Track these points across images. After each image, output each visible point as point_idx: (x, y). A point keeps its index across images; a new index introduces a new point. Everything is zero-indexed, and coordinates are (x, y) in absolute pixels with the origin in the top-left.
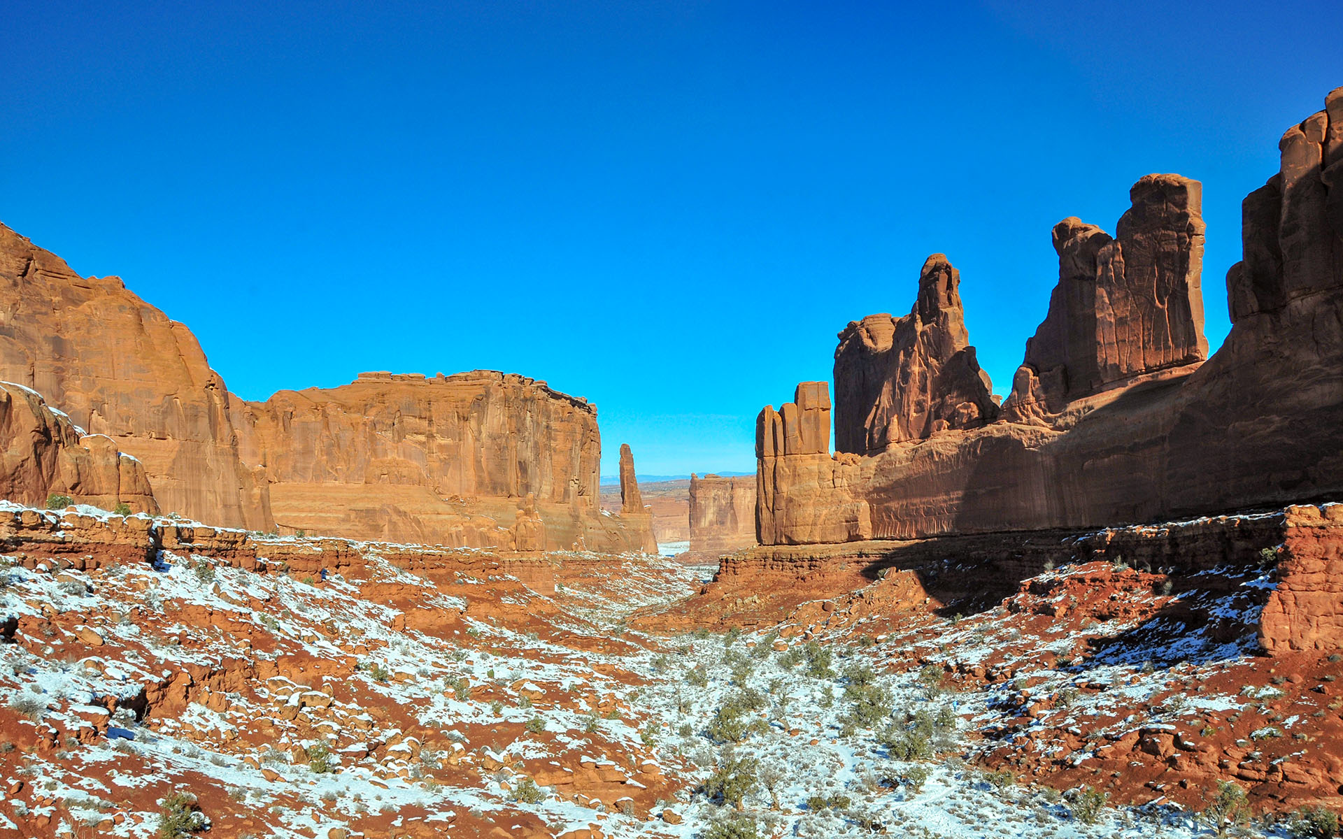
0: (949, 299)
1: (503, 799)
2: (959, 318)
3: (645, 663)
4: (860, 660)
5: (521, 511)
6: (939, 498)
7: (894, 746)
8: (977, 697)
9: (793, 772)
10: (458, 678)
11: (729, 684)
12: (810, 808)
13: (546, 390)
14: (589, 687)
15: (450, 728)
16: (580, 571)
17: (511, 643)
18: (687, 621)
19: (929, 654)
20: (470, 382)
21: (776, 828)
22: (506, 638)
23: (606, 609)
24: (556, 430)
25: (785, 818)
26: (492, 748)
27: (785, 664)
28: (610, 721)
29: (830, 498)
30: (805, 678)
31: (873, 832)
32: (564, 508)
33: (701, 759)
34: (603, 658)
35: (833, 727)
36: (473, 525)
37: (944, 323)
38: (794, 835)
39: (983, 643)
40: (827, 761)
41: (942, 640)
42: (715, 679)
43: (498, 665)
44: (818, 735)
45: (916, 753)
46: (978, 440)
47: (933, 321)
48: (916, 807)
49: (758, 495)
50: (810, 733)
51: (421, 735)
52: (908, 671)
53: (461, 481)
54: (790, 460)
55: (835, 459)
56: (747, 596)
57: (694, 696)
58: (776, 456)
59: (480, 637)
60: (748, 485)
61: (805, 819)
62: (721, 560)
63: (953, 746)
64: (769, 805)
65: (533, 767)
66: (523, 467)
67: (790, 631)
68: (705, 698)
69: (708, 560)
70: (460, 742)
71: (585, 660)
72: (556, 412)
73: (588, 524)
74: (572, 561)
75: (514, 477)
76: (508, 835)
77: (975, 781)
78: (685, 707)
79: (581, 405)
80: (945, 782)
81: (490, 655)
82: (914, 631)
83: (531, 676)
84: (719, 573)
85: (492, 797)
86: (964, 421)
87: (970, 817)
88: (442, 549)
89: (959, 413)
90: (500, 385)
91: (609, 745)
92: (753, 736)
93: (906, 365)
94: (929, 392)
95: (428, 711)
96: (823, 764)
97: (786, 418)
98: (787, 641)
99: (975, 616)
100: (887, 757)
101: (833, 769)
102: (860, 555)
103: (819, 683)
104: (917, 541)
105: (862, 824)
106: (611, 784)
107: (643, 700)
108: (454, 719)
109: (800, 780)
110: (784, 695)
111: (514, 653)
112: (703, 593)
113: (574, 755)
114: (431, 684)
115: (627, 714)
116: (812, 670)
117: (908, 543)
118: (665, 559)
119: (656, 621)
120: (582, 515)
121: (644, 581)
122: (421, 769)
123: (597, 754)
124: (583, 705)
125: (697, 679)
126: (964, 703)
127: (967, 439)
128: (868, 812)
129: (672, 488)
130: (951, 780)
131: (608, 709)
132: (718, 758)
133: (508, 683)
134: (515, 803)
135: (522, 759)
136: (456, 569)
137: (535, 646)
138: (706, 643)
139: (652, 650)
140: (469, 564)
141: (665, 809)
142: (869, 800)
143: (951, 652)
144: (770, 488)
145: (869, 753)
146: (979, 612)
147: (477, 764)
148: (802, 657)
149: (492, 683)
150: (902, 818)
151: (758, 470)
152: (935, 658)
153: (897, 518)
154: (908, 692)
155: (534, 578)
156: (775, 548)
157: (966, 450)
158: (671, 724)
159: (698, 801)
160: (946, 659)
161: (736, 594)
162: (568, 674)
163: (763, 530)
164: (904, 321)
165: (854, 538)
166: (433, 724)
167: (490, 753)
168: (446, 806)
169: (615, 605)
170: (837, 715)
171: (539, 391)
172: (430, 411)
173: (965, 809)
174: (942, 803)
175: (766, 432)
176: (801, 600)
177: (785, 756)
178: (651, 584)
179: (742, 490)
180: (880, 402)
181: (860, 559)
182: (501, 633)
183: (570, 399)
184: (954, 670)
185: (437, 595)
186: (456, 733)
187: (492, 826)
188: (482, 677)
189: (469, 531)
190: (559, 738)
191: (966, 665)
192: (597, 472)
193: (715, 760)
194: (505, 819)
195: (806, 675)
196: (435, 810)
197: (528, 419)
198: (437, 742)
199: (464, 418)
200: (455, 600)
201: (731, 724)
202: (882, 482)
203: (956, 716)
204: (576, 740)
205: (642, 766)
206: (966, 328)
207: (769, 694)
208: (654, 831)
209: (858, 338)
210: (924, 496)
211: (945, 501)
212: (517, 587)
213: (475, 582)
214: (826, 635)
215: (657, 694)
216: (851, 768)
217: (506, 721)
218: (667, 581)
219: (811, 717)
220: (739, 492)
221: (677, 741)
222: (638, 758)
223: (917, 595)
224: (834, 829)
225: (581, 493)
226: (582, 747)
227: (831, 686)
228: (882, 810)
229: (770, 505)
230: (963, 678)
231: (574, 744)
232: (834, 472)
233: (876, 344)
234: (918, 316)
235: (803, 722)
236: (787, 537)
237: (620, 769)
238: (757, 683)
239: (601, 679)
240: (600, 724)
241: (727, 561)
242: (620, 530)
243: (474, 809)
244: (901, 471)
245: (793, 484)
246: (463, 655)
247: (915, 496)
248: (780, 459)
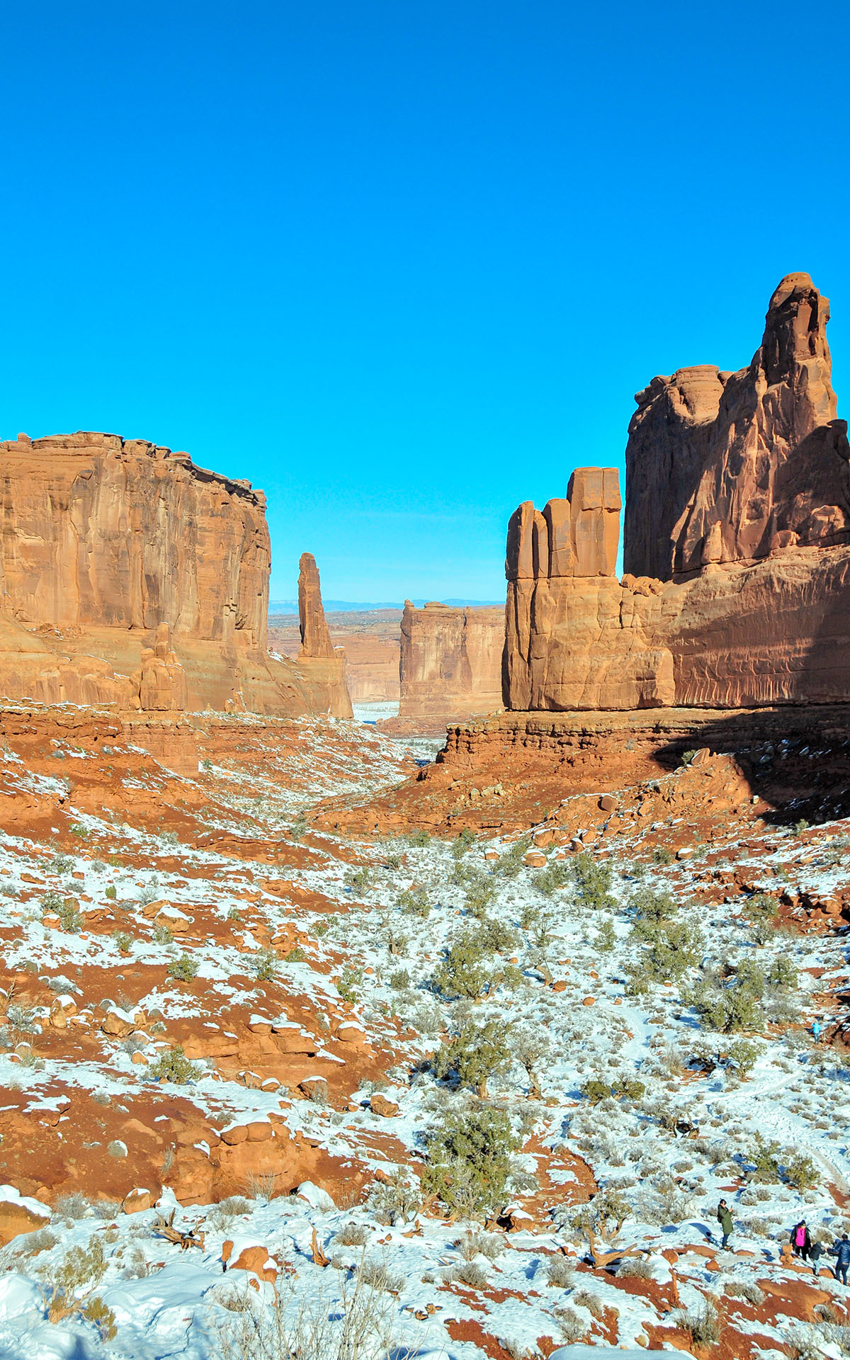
0: (812, 345)
1: (137, 1078)
2: (825, 375)
3: (336, 880)
4: (654, 884)
5: (150, 651)
6: (777, 648)
7: (707, 1011)
8: (829, 943)
9: (559, 1043)
10: (62, 898)
11: (461, 913)
12: (586, 1097)
13: (189, 467)
14: (258, 913)
15: (54, 973)
16: (236, 743)
17: (137, 847)
18: (396, 819)
19: (757, 878)
20: (71, 451)
21: (537, 1125)
22: (130, 840)
23: (275, 799)
24: (204, 529)
25: (549, 1110)
26: (117, 1002)
27: (544, 886)
28: (291, 964)
29: (614, 644)
30: (574, 908)
31: (680, 1135)
32: (213, 648)
33: (423, 1022)
34: (276, 871)
35: (616, 981)
36: (75, 670)
37: (800, 382)
38: (562, 1136)
39: (839, 864)
40: (609, 1029)
41: (778, 858)
42: (440, 905)
43: (121, 879)
44: (594, 991)
45: (740, 1022)
46: (843, 564)
47: (784, 379)
48: (741, 1100)
49: (506, 635)
50: (583, 988)
51: (9, 983)
52: (726, 902)
53: (56, 601)
54: (557, 585)
55: (624, 585)
56: (487, 785)
57: (410, 930)
58: (536, 578)
59: (90, 837)
60: (490, 620)
61: (579, 1114)
62: (449, 731)
63: (795, 1014)
64: (526, 1091)
65: (178, 1031)
66: (152, 583)
67: (549, 838)
68: (426, 933)
69: (427, 730)
70: (69, 993)
71: (248, 874)
72: (204, 502)
73: (250, 671)
74: (224, 728)
75: (139, 598)
76: (149, 1131)
77: (829, 1067)
78: (397, 946)
79: (243, 492)
80: (783, 1065)
81: (107, 865)
82: (735, 844)
83: (171, 896)
84: (445, 750)
85: (120, 1074)
86: (823, 533)
87: (822, 1119)
88: (32, 706)
89: (815, 521)
90: (118, 457)
91: (290, 999)
92: (498, 990)
93: (738, 446)
94: (771, 489)
95: (20, 948)
96: (602, 1034)
97: (554, 522)
98: (546, 853)
99: (828, 824)
100: (696, 1026)
101: (618, 1042)
102: (657, 729)
103: (594, 916)
104: (742, 711)
105: (663, 1122)
106: (294, 1056)
107: (335, 935)
108: (60, 959)
109: (571, 1057)
110: (543, 932)
111: (142, 863)
112: (420, 779)
113: (241, 1013)
114: (21, 907)
115: (313, 954)
116: (583, 896)
117: (729, 713)
118: (364, 728)
119: (350, 818)
120: (240, 659)
121: (331, 759)
122: (9, 1034)
123: (273, 1012)
124: (249, 940)
125: (415, 905)
126: (809, 951)
127: (825, 560)
128: (671, 1105)
129: (372, 622)
130: (793, 1063)
131: (286, 946)
132: (449, 1022)
133: (137, 907)
134: (157, 1084)
135: (162, 1019)
136: (52, 735)
137: (174, 853)
138: (425, 852)
139: (347, 862)
140: (73, 729)
141: (374, 1094)
142: (672, 1088)
143: (790, 876)
144: (525, 626)
145: (670, 1020)
146: (831, 819)
147: (95, 1026)
148: (567, 877)
149: (113, 906)
150: (722, 1116)
151: (509, 599)
152: (767, 884)
153: (714, 676)
154: (726, 932)
155: (167, 751)
156: (529, 715)
157: (823, 578)
158: (378, 970)
159: (421, 1084)
160: (783, 885)
161: (471, 781)
162: (225, 894)
163: (512, 688)
164: (739, 377)
165: (647, 703)
166: (27, 967)
167: (113, 1009)
168: (58, 1087)
169: (289, 793)
170: (621, 962)
171: (179, 469)
172: (8, 492)
173: (815, 1107)
174: (779, 1096)
175: (522, 543)
176: (567, 793)
177: (546, 1021)
178: (342, 763)
179: (480, 627)
180: (695, 501)
181: (656, 736)
182: (122, 832)
183: (226, 482)
184: (795, 903)
185: (24, 775)
186: (62, 980)
187: (125, 1117)
188: (97, 898)
189: (69, 679)
190: (218, 988)
191: (813, 897)
192: (264, 594)
193: (443, 1025)
194: (144, 1107)
195: (574, 903)
196: (39, 1095)
197: (162, 511)
198: (33, 994)
199: (61, 505)
200: (51, 781)
201: (467, 971)
202: (695, 622)
203: (798, 971)
204: (243, 992)
205: (339, 1031)
206: (834, 393)
207: (520, 930)
208: (358, 1126)
209: (667, 403)
210: (755, 644)
211: (787, 653)
212: (145, 764)
213: (82, 755)
214: (604, 845)
215: (356, 926)
216: (644, 1041)
217: (138, 963)
218: (366, 760)
219: (582, 964)
220: (476, 630)
221: (388, 995)
222: (333, 1019)
223: (737, 791)
224: (622, 1128)
225: (239, 625)
226: (252, 1002)
227: (611, 920)
228: (691, 1103)
229: (525, 651)
230: (809, 914)
231: (240, 997)
232: (621, 604)
233: (692, 413)
234: (761, 371)
235: (572, 971)
236: (548, 699)
237: (308, 1035)
238: (504, 913)
239: (273, 903)
240: (278, 969)
241: (458, 732)
242: (296, 681)
243: (97, 1092)
244: (722, 606)
245: (560, 621)
246: (69, 863)
247: (743, 645)
248: (542, 583)
